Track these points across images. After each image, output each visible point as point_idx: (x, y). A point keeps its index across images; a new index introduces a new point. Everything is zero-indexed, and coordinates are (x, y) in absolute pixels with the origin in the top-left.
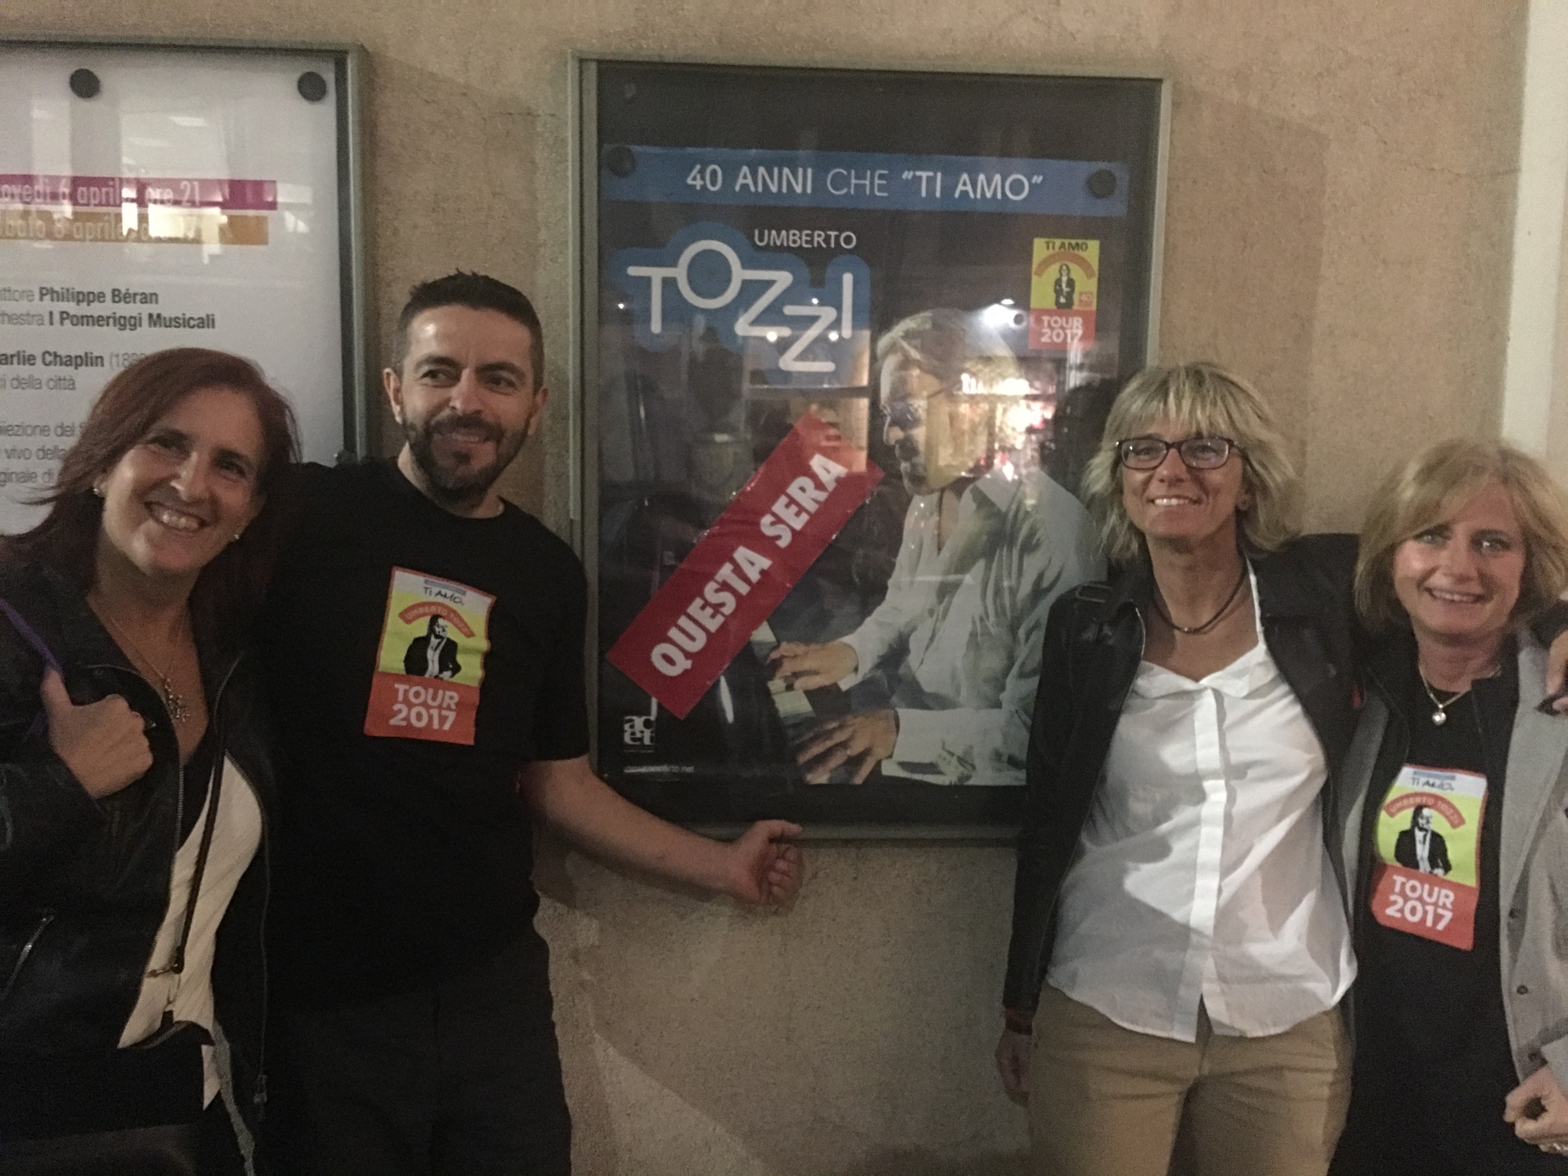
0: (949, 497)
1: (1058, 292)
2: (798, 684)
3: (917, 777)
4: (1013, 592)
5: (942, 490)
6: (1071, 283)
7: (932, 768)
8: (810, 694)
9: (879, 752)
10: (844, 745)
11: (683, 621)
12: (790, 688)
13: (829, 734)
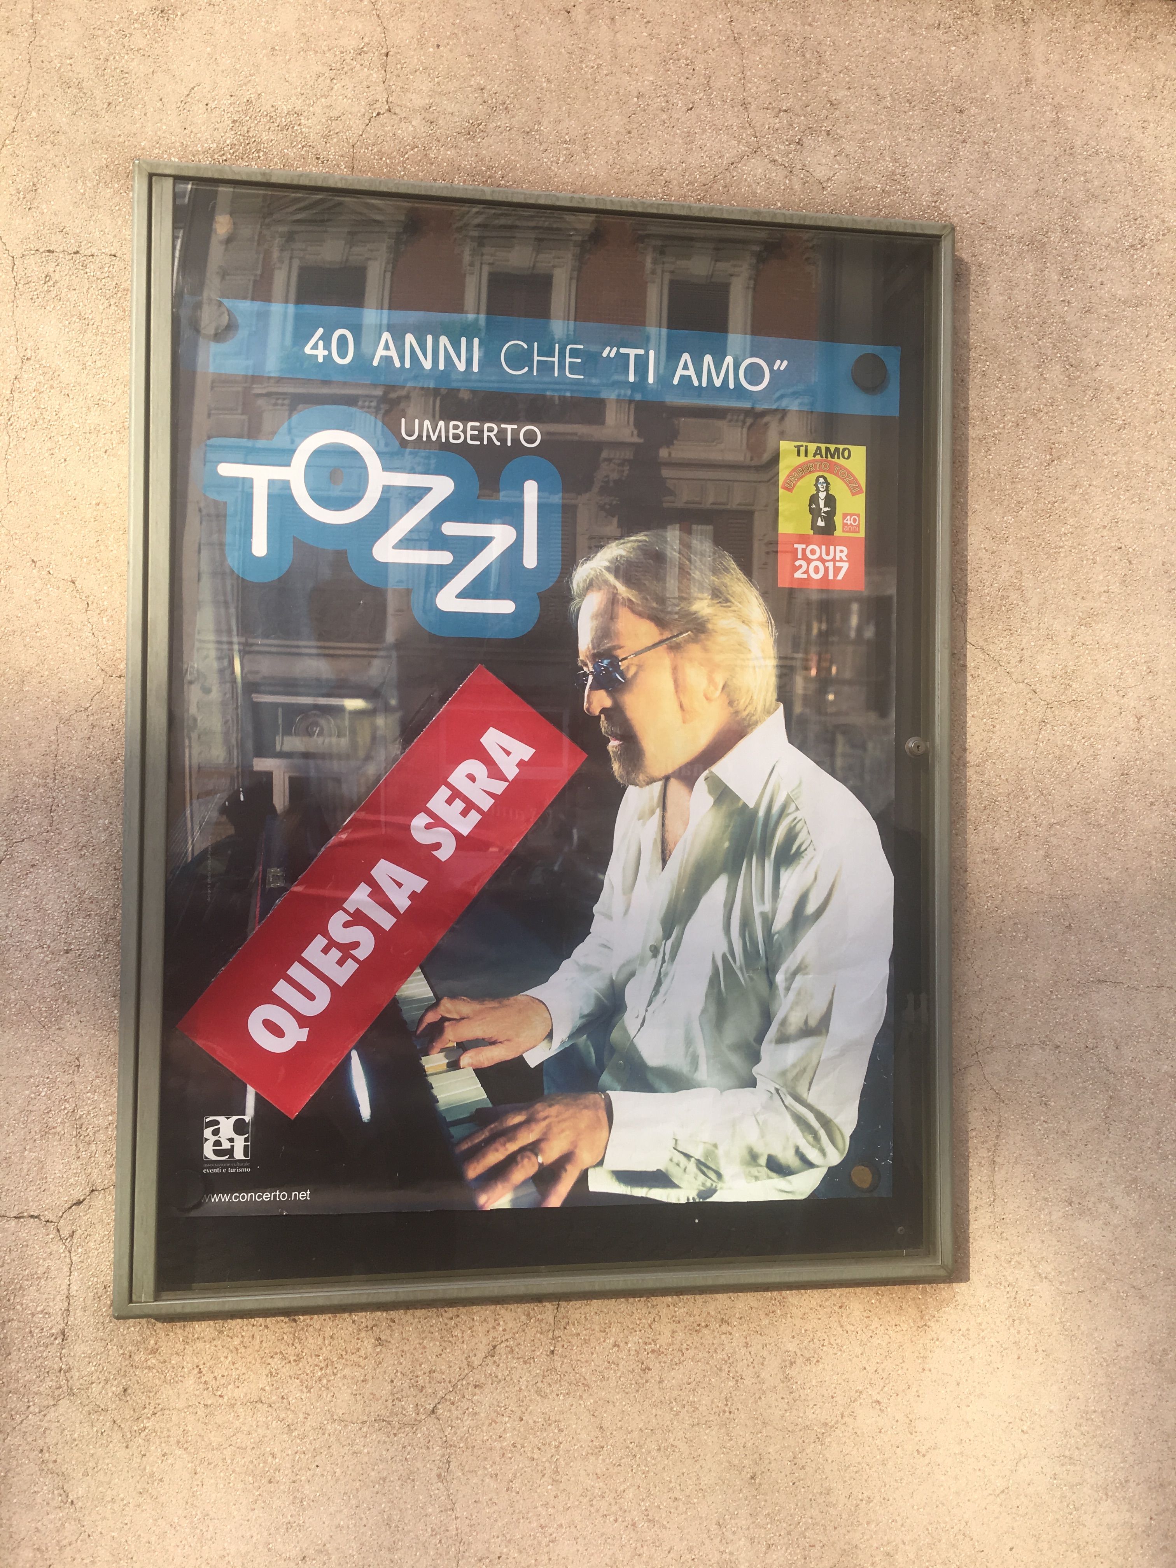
0: (675, 786)
2: (466, 1059)
12: (454, 1065)
13: (510, 1133)
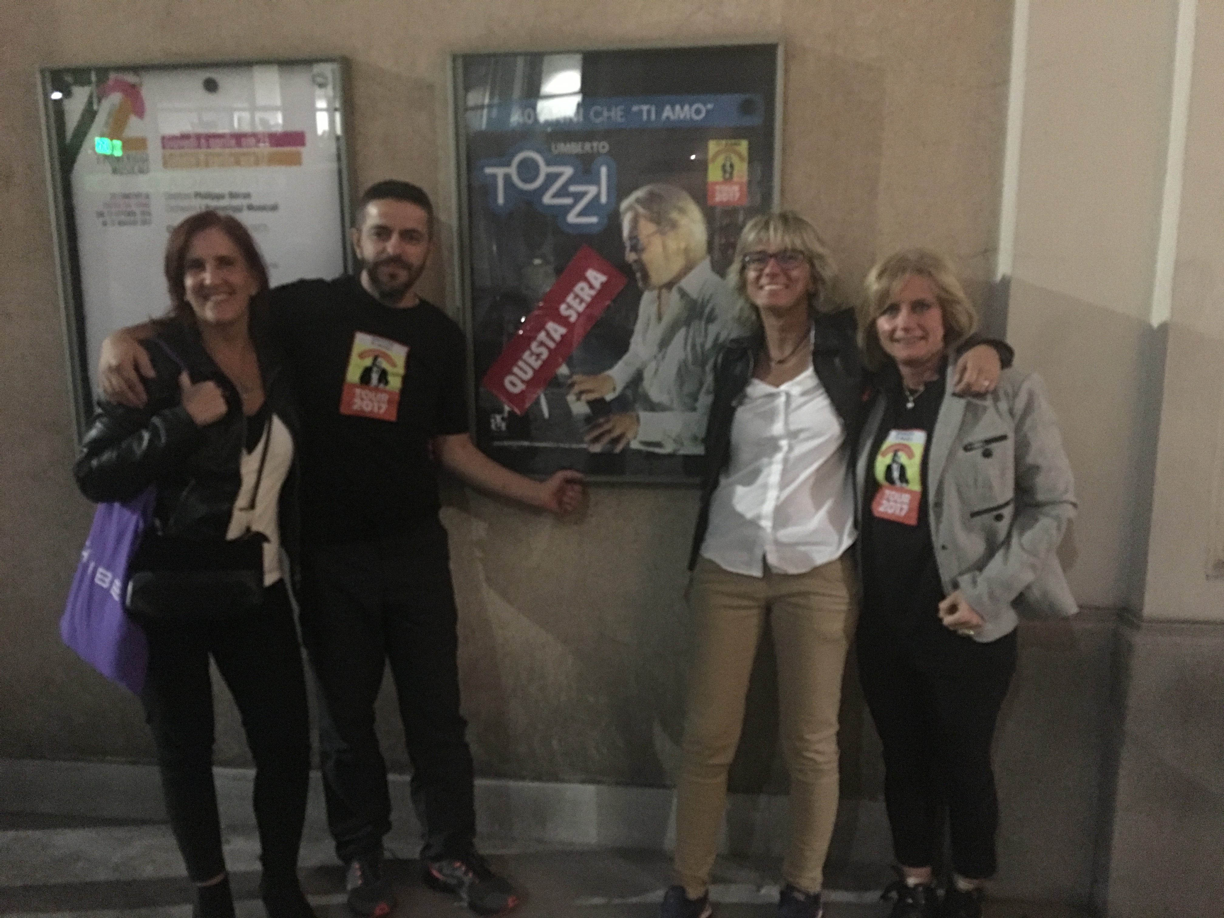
0: (664, 291)
1: (724, 171)
2: (584, 397)
3: (651, 449)
4: (703, 346)
5: (660, 288)
6: (732, 166)
7: (659, 445)
8: (590, 403)
9: (629, 435)
10: (609, 431)
11: (521, 363)
12: (578, 399)
13: (600, 425)
